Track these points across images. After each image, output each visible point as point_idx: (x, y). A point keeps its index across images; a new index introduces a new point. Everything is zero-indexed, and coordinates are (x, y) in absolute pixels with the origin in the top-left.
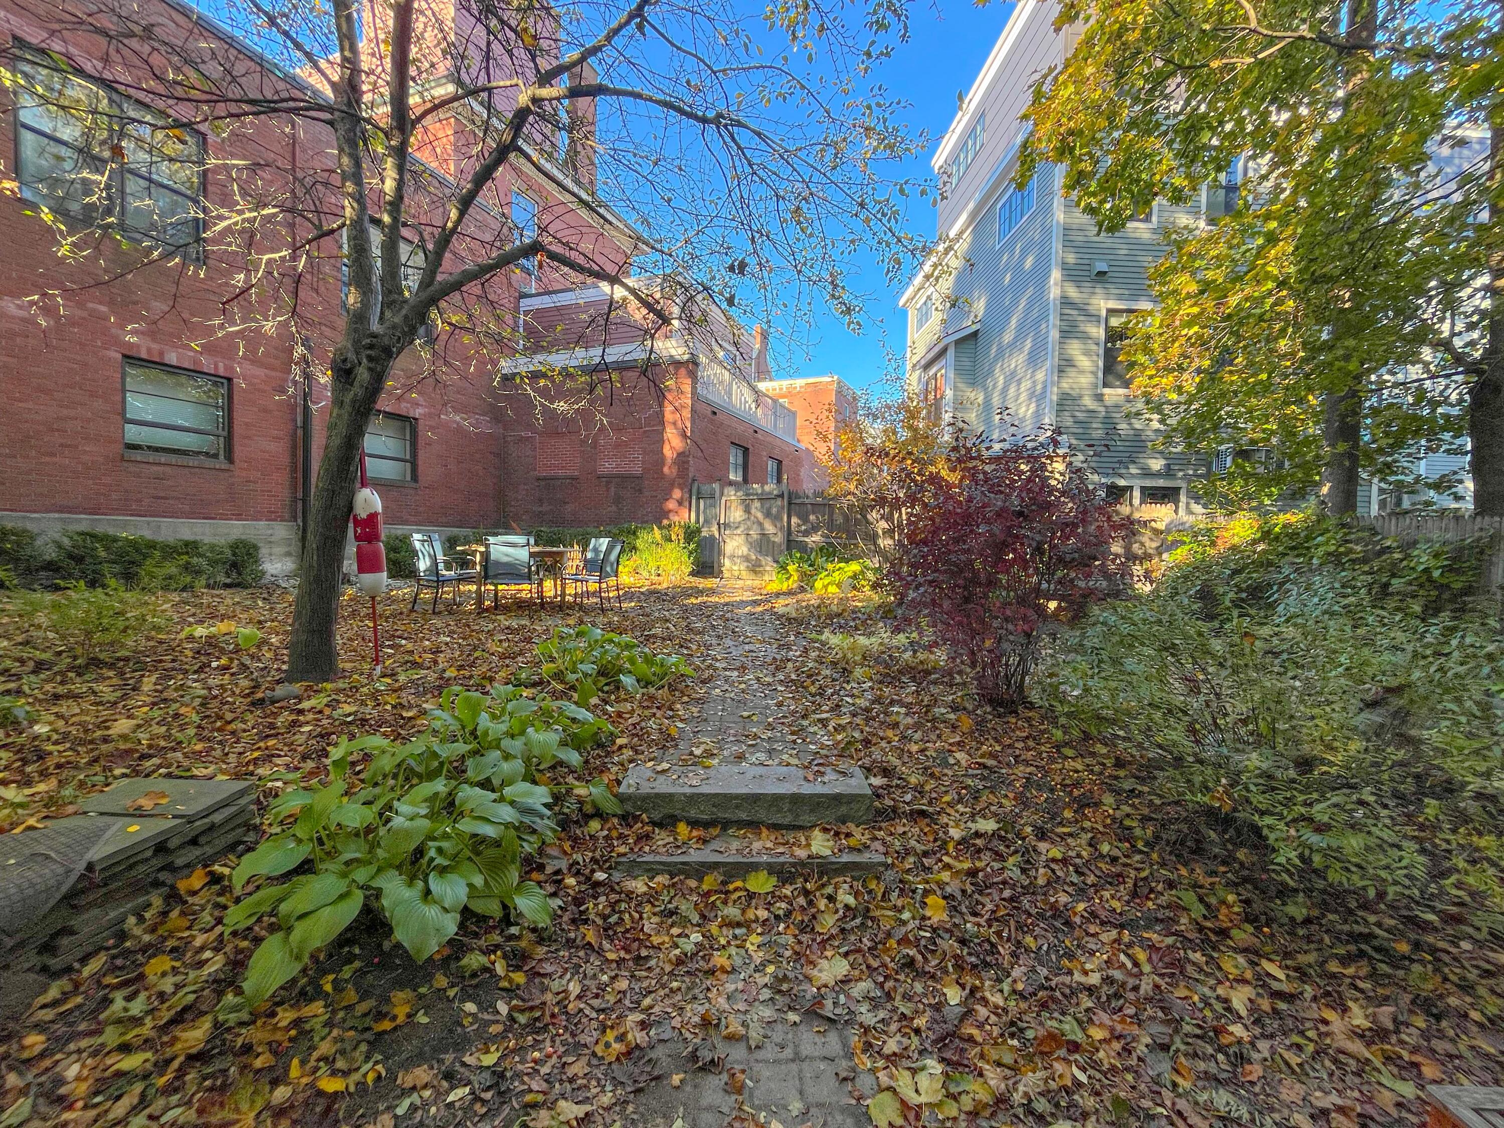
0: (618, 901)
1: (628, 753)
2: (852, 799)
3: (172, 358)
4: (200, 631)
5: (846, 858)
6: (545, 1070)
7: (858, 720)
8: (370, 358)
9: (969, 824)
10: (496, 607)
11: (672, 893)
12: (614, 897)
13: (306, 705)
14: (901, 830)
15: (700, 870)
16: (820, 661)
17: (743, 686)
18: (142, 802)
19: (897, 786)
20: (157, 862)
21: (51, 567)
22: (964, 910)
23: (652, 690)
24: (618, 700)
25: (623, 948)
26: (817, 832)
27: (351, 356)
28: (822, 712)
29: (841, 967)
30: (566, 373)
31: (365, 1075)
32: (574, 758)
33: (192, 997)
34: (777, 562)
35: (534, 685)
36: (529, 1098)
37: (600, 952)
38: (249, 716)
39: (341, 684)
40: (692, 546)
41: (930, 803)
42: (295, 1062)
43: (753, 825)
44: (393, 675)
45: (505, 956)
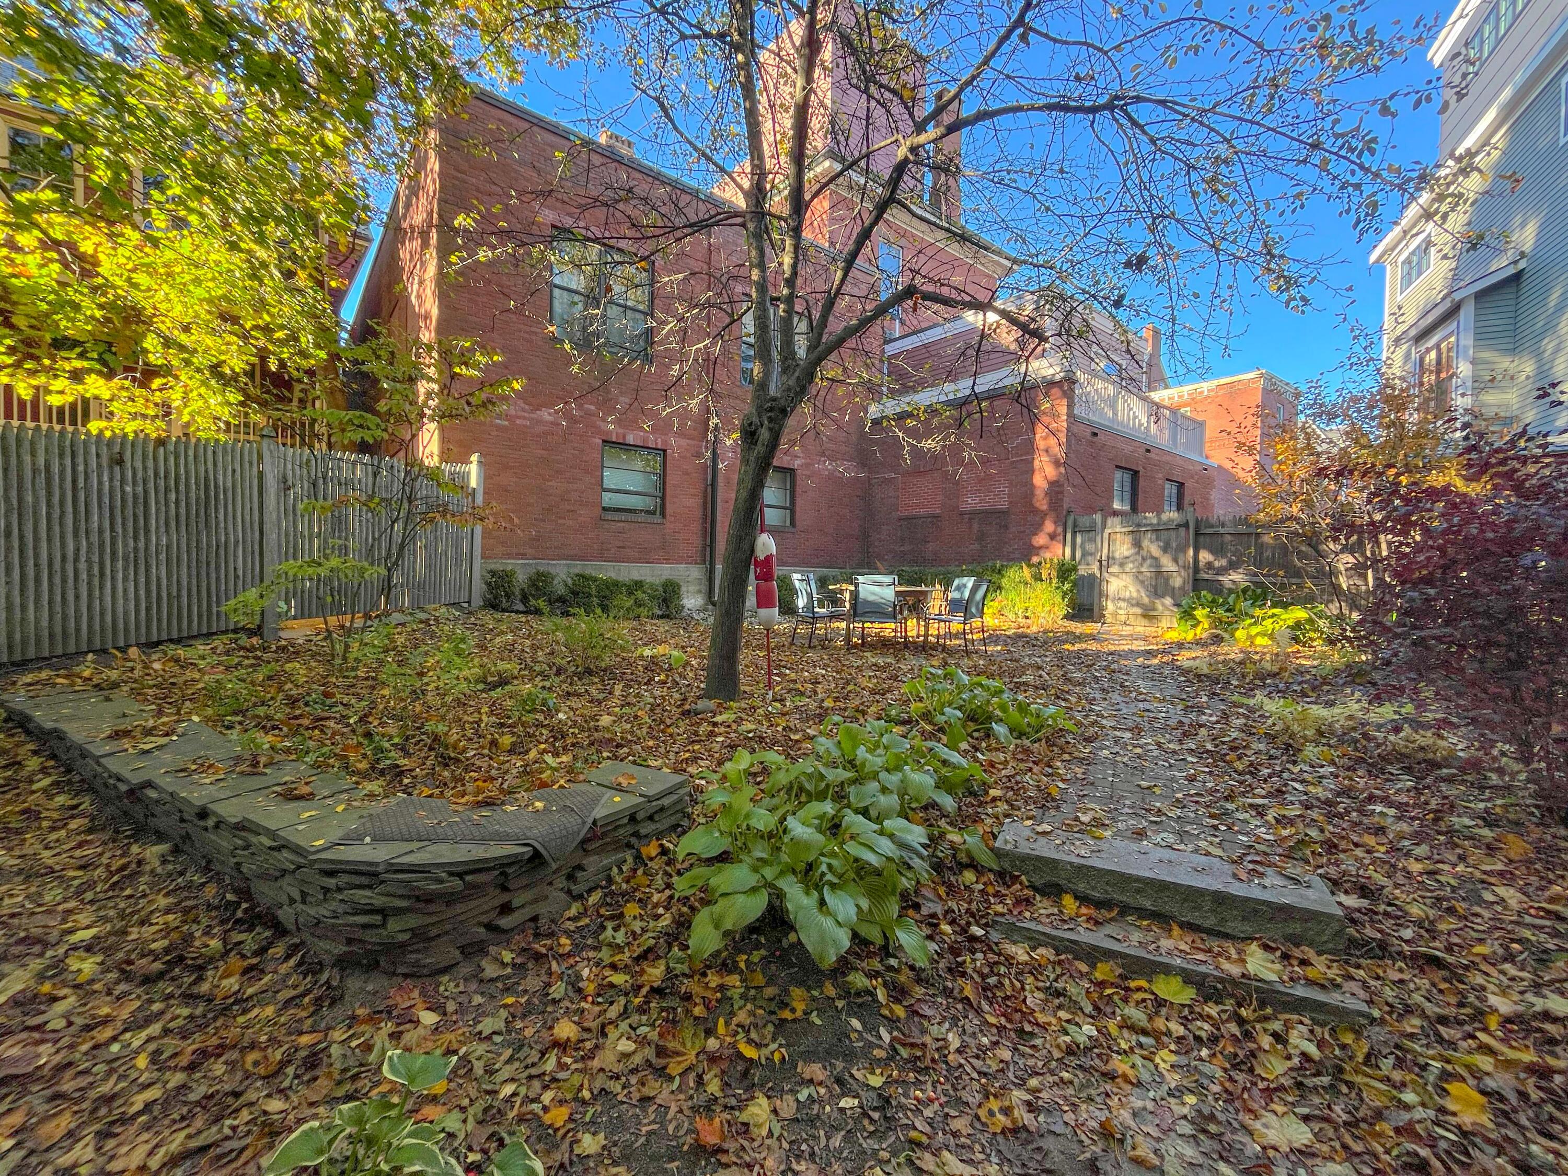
0: (996, 963)
1: (1003, 807)
2: (1310, 916)
3: (630, 439)
4: (647, 652)
5: (1300, 991)
6: (928, 1113)
7: (1314, 814)
8: (770, 420)
9: (1530, 997)
10: (863, 644)
11: (1059, 970)
12: (992, 957)
13: (719, 719)
14: (1397, 976)
15: (1093, 955)
16: (1247, 730)
17: (1139, 750)
18: (621, 779)
19: (1386, 914)
20: (630, 829)
21: (562, 600)
22: (1524, 1121)
23: (1027, 743)
24: (989, 749)
25: (1003, 1015)
26: (1254, 947)
27: (755, 420)
28: (1255, 796)
29: (1302, 1135)
30: (932, 411)
31: (772, 1053)
32: (948, 802)
33: (652, 942)
34: (1178, 605)
35: (904, 723)
36: (913, 1134)
37: (979, 1011)
38: (681, 723)
39: (743, 705)
40: (1067, 586)
41: (1449, 949)
42: (721, 1021)
43: (1162, 919)
44: (782, 701)
45: (885, 985)
